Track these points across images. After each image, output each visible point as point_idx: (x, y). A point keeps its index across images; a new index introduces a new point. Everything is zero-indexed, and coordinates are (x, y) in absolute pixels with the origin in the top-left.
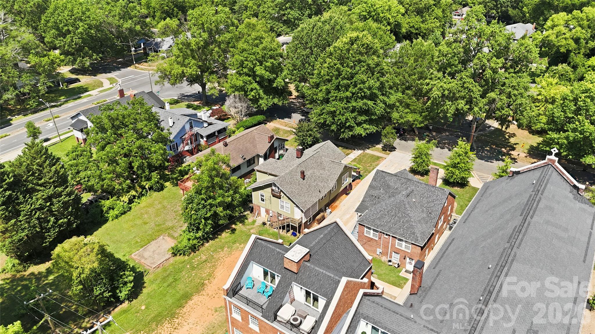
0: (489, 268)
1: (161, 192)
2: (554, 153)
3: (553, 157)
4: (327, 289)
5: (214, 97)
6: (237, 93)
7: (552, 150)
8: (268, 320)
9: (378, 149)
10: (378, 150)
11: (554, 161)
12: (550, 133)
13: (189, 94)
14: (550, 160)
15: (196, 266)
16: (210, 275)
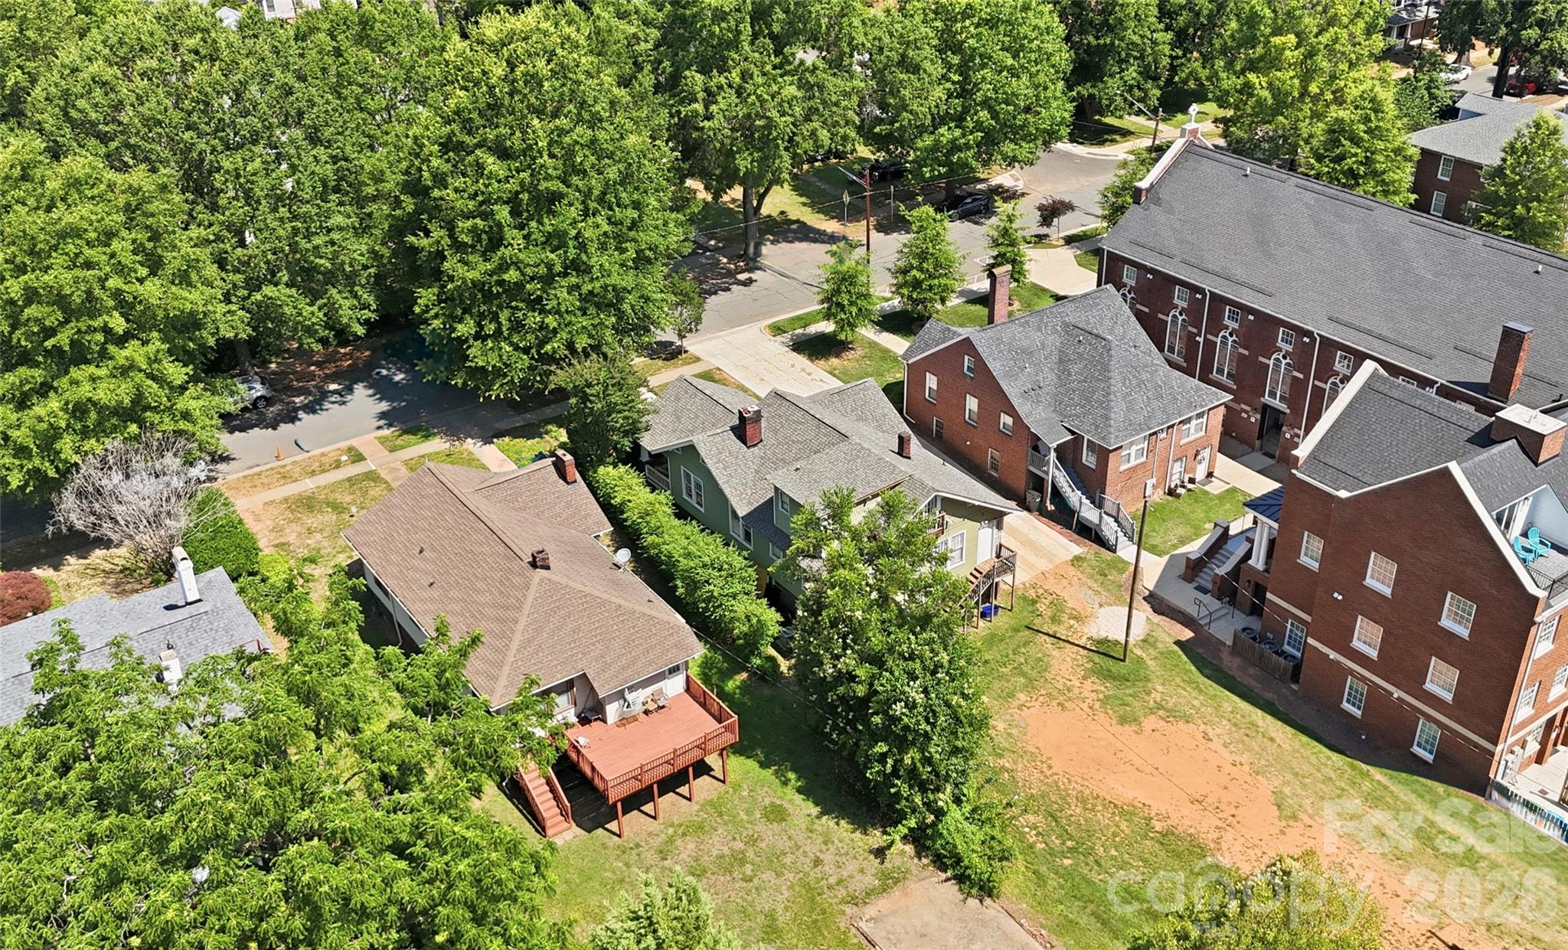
15: (1069, 843)
16: (1126, 812)
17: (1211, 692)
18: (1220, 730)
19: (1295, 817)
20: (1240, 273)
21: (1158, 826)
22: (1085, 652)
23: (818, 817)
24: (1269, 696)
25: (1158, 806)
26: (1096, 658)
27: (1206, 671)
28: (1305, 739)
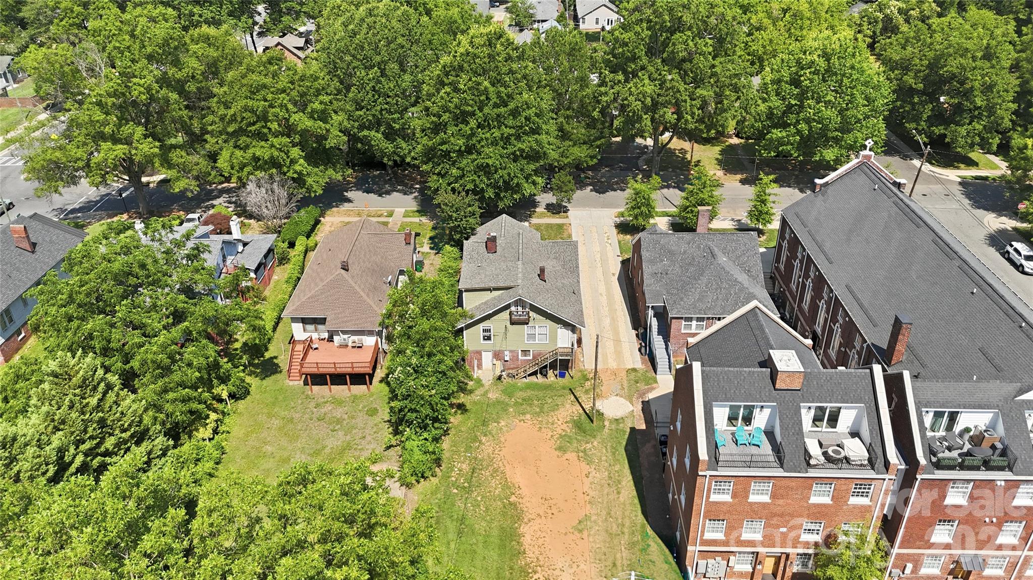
0: (972, 293)
1: (249, 397)
2: (869, 146)
3: (867, 152)
4: (856, 391)
5: (190, 195)
6: (260, 174)
7: (867, 143)
8: (799, 472)
9: (542, 213)
10: (542, 216)
11: (869, 157)
12: (774, 131)
13: (76, 206)
14: (865, 157)
15: (466, 484)
16: (507, 486)
17: (619, 457)
18: (599, 476)
19: (580, 531)
20: (827, 246)
21: (513, 499)
22: (581, 411)
23: (385, 422)
24: (645, 473)
25: (524, 491)
26: (584, 416)
27: (629, 447)
28: (636, 501)
